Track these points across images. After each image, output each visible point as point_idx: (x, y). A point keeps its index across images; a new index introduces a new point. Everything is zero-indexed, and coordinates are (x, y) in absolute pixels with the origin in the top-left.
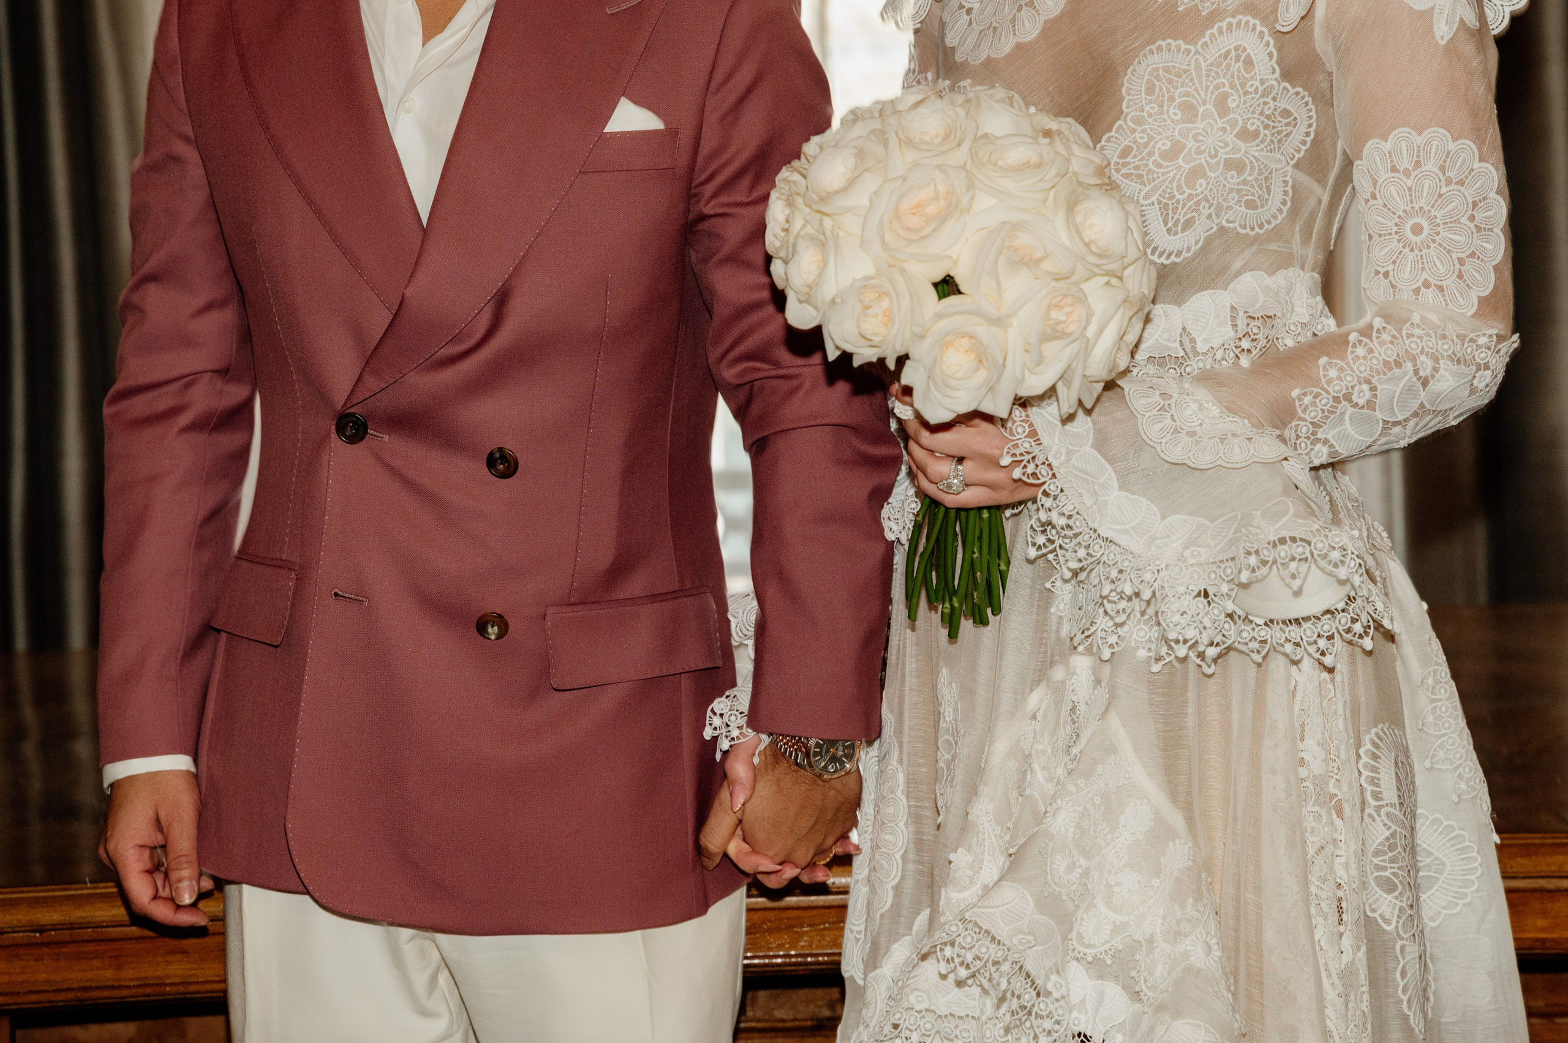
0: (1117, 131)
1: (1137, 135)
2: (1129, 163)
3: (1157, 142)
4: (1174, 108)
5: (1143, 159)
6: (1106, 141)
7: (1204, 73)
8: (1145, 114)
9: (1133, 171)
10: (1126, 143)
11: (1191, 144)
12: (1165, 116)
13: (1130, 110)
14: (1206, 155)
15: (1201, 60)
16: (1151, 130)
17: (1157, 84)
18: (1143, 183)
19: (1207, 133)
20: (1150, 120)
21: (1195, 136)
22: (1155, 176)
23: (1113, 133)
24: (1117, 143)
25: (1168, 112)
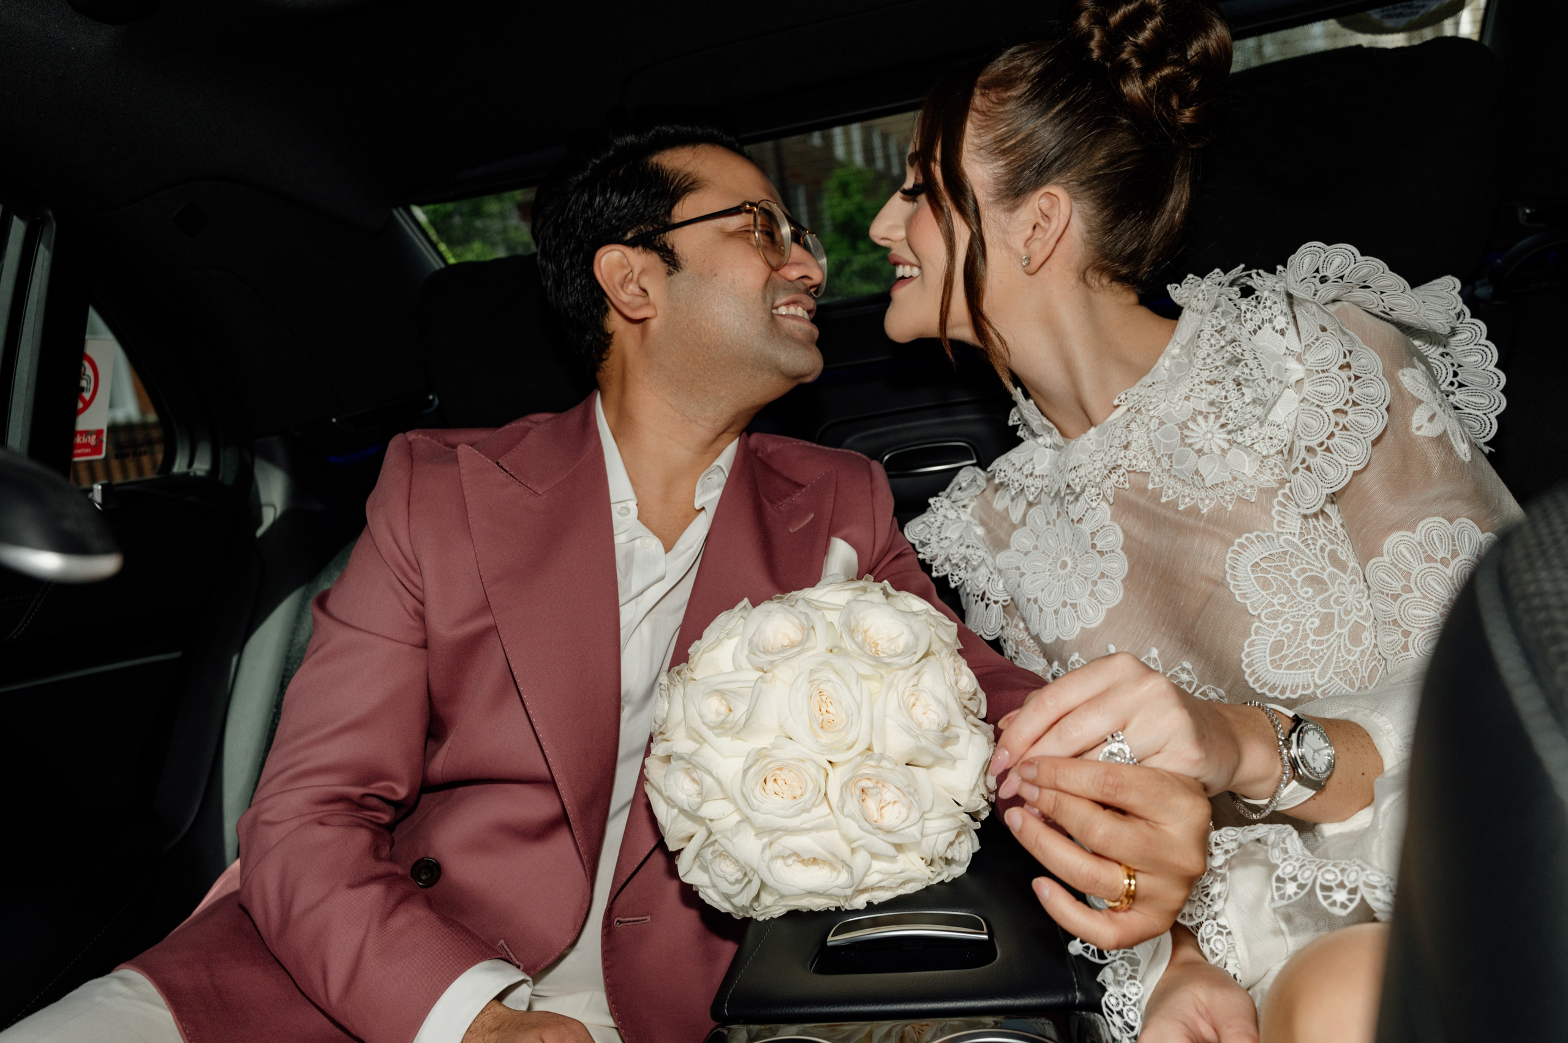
0: (1256, 633)
1: (1280, 628)
2: (1287, 656)
3: (1305, 624)
4: (1302, 587)
5: (1300, 645)
6: (1248, 647)
7: (1302, 546)
8: (1278, 607)
9: (1295, 660)
10: (1272, 640)
11: (1336, 610)
12: (1299, 599)
13: (1259, 611)
14: (1354, 611)
15: (1290, 537)
16: (1294, 617)
17: (1268, 576)
18: (1312, 666)
19: (1344, 593)
20: (1286, 610)
21: (1336, 601)
22: (1321, 653)
23: (1253, 637)
24: (1263, 644)
25: (1299, 595)
